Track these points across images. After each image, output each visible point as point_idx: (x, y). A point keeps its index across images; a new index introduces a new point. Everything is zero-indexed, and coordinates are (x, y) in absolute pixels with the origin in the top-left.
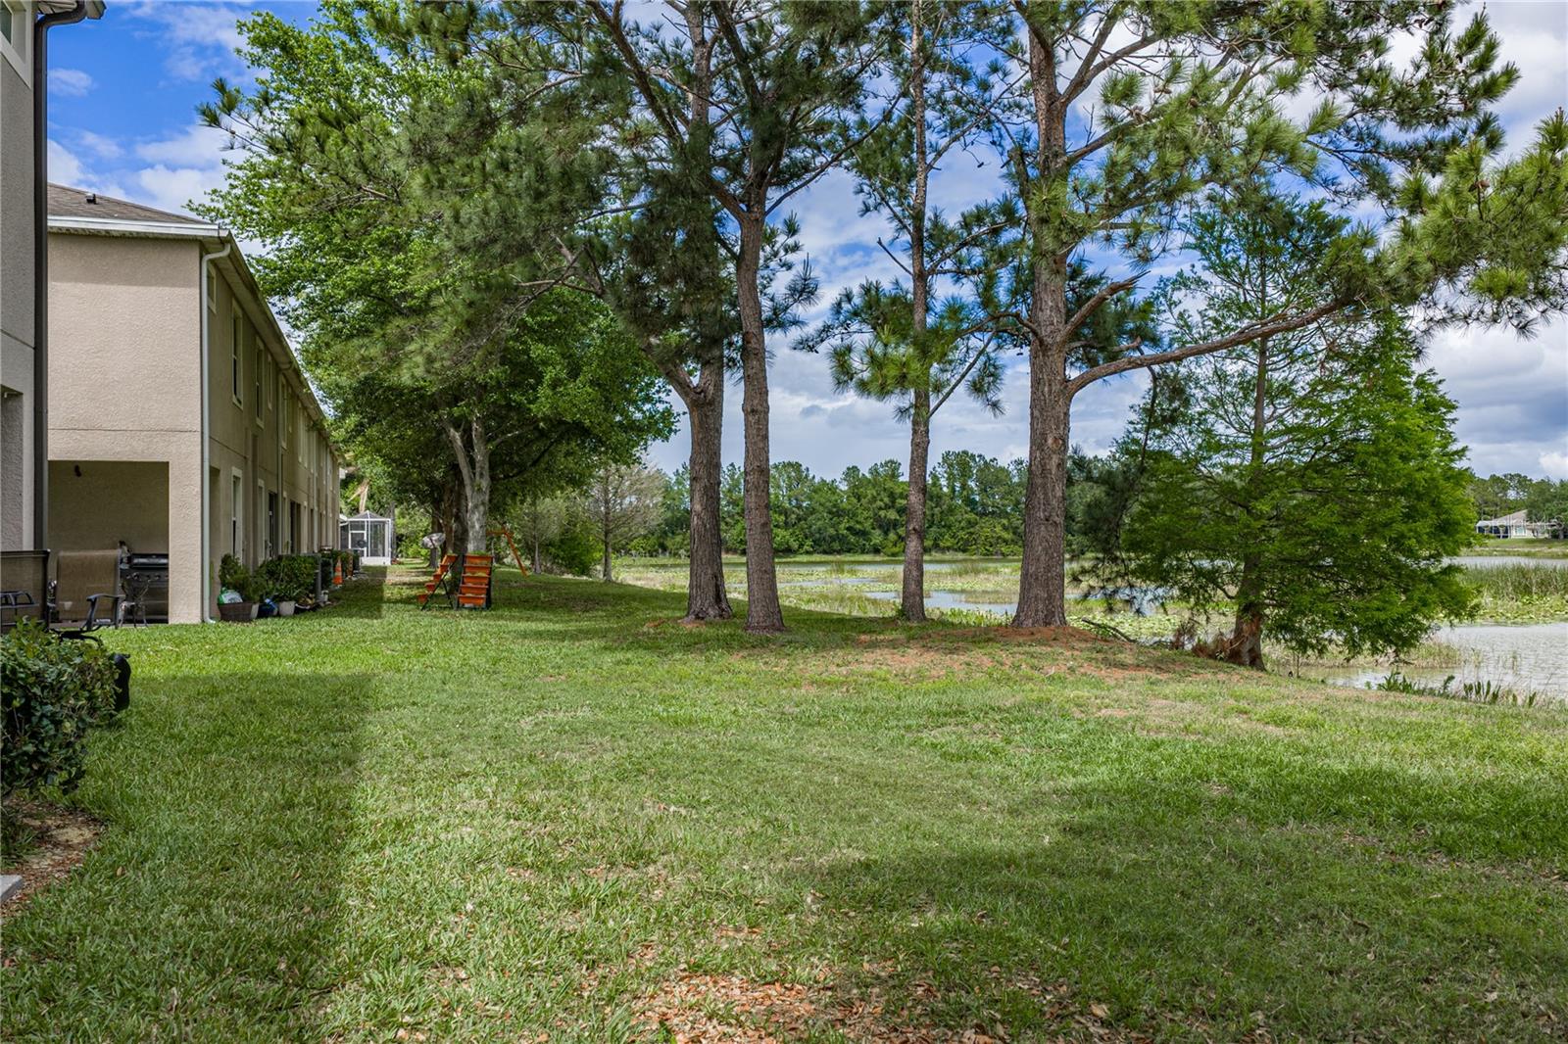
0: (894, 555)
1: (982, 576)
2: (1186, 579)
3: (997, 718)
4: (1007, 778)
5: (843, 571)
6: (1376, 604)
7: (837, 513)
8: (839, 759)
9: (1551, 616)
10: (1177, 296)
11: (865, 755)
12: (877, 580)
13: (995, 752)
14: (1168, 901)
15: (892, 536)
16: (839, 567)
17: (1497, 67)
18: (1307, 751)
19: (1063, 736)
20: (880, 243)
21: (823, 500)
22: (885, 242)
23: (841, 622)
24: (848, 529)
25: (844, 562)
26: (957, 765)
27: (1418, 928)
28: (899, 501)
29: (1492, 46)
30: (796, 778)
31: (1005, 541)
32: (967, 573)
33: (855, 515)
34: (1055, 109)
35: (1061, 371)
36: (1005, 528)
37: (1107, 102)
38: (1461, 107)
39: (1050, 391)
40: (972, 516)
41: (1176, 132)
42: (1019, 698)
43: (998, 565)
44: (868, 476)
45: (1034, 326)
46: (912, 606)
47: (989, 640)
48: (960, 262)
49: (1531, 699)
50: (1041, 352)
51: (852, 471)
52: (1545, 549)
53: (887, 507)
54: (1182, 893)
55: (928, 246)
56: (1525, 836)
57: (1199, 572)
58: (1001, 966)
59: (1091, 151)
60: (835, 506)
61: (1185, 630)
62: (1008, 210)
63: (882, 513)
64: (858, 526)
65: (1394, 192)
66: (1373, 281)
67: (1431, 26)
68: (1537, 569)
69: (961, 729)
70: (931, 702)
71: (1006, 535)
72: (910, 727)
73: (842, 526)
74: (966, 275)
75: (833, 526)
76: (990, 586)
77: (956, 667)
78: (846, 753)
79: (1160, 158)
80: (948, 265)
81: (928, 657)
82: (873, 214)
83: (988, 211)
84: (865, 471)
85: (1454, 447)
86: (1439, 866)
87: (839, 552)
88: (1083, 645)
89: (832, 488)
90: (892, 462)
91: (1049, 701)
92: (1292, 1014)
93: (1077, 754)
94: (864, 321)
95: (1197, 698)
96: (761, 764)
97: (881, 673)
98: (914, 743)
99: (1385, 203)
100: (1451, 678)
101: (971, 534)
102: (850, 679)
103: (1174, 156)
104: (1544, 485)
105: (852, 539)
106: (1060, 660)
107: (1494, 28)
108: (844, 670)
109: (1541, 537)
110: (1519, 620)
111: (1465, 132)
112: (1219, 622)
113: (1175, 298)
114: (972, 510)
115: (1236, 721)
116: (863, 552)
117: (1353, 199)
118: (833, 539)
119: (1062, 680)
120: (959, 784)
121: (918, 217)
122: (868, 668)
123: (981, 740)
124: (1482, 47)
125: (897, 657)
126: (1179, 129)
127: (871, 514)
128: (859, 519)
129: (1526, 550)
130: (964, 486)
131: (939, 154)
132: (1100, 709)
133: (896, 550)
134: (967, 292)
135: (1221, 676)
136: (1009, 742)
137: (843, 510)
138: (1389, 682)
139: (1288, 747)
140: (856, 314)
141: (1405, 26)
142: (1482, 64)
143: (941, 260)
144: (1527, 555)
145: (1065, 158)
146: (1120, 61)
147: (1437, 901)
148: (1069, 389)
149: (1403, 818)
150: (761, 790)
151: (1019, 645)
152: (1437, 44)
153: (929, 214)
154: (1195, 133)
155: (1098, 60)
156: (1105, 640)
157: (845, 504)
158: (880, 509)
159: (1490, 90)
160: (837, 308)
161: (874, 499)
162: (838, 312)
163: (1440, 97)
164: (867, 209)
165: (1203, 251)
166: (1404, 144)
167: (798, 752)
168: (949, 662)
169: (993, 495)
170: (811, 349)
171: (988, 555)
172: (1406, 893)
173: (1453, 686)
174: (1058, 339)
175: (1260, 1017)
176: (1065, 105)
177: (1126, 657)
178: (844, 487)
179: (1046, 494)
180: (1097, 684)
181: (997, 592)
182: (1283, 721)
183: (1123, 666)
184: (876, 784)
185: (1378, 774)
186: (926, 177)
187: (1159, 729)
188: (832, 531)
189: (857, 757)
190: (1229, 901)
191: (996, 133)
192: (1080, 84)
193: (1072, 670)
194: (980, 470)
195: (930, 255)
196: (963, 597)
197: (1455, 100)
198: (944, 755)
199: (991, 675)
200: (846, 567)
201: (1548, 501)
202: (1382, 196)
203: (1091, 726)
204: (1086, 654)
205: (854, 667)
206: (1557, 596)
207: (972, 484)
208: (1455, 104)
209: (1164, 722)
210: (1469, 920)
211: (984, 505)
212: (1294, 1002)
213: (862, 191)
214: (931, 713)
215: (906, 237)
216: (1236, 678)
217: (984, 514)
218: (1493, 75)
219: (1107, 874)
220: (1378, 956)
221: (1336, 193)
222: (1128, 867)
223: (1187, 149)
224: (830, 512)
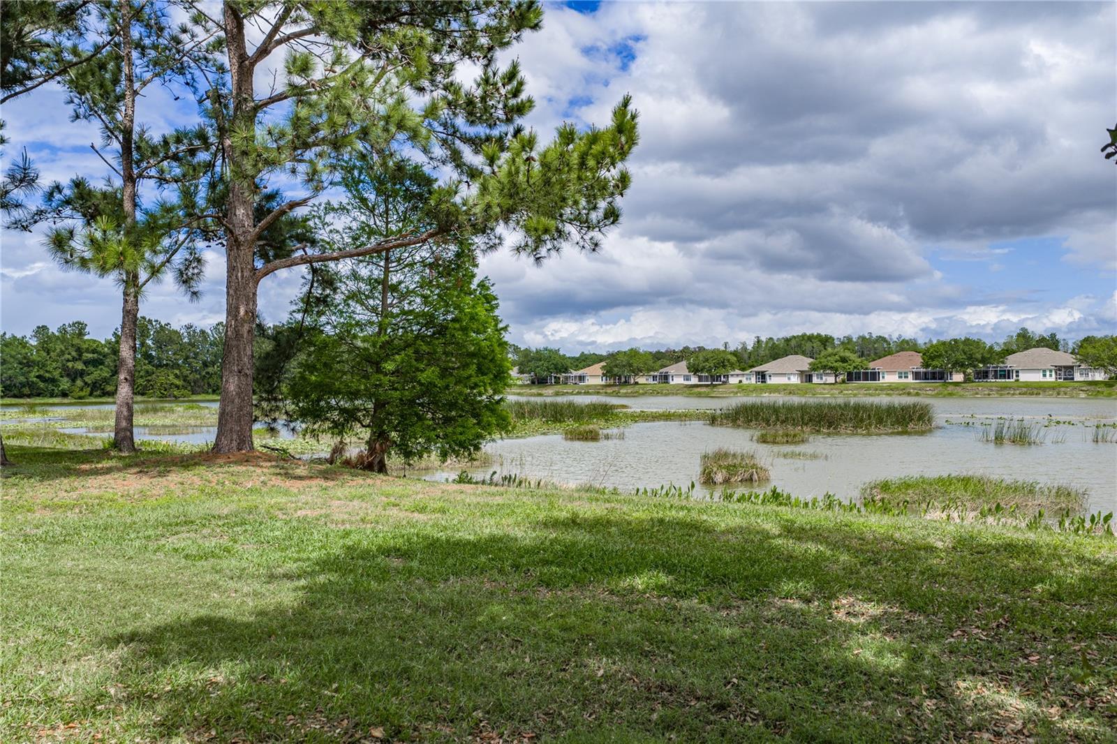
0: (80, 398)
1: (160, 414)
2: (335, 415)
3: (220, 523)
4: (245, 569)
5: (34, 412)
6: (460, 430)
7: (28, 363)
8: (95, 569)
9: (535, 432)
10: (328, 219)
11: (118, 564)
12: (68, 418)
13: (227, 550)
14: (392, 645)
15: (79, 383)
16: (32, 409)
17: (523, 96)
18: (445, 528)
19: (277, 533)
20: (93, 147)
21: (13, 353)
22: (97, 147)
23: (57, 456)
24: (37, 377)
25: (36, 405)
26: (200, 563)
27: (549, 637)
28: (85, 354)
29: (521, 84)
30: (62, 589)
31: (177, 387)
32: (147, 411)
33: (44, 365)
34: (246, 67)
35: (251, 262)
36: (177, 376)
37: (290, 73)
38: (504, 117)
39: (242, 276)
40: (150, 367)
41: (341, 102)
42: (233, 507)
43: (173, 405)
44: (57, 334)
45: (231, 226)
46: (123, 439)
47: (196, 464)
48: (162, 171)
49: (539, 483)
50: (234, 246)
51: (41, 330)
52: (528, 391)
53: (74, 359)
54: (399, 637)
55: (135, 155)
56: (585, 569)
57: (343, 411)
58: (293, 714)
59: (273, 102)
60: (25, 358)
61: (338, 450)
62: (202, 136)
63: (70, 364)
64: (47, 375)
65: (465, 165)
66: (462, 218)
67: (485, 62)
68: (528, 403)
69: (192, 535)
70: (160, 514)
71: (177, 382)
72: (149, 537)
73: (32, 374)
74: (167, 182)
75: (23, 374)
76: (168, 422)
77: (172, 487)
78: (100, 563)
79: (330, 119)
80: (153, 172)
81: (146, 480)
82: (82, 122)
83: (186, 135)
84: (54, 330)
85: (501, 325)
86: (545, 595)
87: (29, 396)
88: (269, 464)
89: (23, 343)
90: (79, 323)
91: (256, 507)
92: (499, 707)
93: (291, 545)
94: (74, 209)
95: (362, 497)
96: (25, 582)
97: (107, 496)
98: (158, 549)
99: (459, 171)
100: (495, 473)
101: (149, 381)
102: (82, 502)
103: (340, 119)
104: (527, 352)
105: (42, 385)
106: (256, 476)
107: (523, 73)
108: (74, 495)
109: (526, 383)
110: (519, 434)
111: (506, 135)
112: (356, 443)
113: (327, 220)
114: (150, 363)
115: (394, 512)
116: (52, 396)
117: (440, 164)
118: (23, 385)
119: (258, 491)
120: (208, 578)
121: (127, 133)
122: (96, 492)
123: (214, 542)
124: (515, 83)
125: (119, 481)
126: (344, 101)
127: (59, 364)
128: (48, 369)
129: (518, 391)
130: (143, 344)
131: (144, 84)
132: (295, 511)
133: (82, 394)
134: (171, 195)
135: (369, 481)
136: (236, 542)
137: (33, 362)
138: (460, 478)
139: (432, 526)
140: (68, 202)
141: (470, 57)
142: (516, 93)
143: (146, 168)
144: (519, 394)
145: (252, 104)
146: (292, 41)
147: (553, 618)
148: (256, 276)
149: (516, 567)
150: (31, 604)
151: (221, 466)
152: (491, 74)
153: (136, 129)
154: (354, 104)
155: (277, 37)
156: (283, 460)
157: (34, 356)
158: (68, 361)
159: (520, 110)
160: (50, 196)
161: (62, 353)
162: (50, 200)
163: (492, 108)
164: (77, 117)
165: (347, 186)
166: (472, 135)
167: (54, 567)
168: (165, 483)
169: (167, 351)
170: (25, 228)
171: (163, 397)
172: (535, 615)
173: (496, 477)
174: (249, 238)
175: (480, 714)
176: (253, 64)
177: (301, 471)
178: (34, 342)
179: (239, 353)
180: (286, 493)
181: (173, 426)
182: (422, 510)
183: (300, 478)
184: (136, 586)
185: (493, 539)
186: (133, 101)
187: (343, 522)
188: (22, 379)
189: (110, 566)
190: (432, 638)
191: (189, 76)
192: (264, 51)
193: (264, 483)
194: (158, 332)
195: (138, 163)
196: (147, 430)
197: (501, 112)
198: (187, 557)
199: (202, 491)
200: (38, 409)
201: (530, 361)
202: (457, 166)
203: (295, 523)
204: (273, 470)
205: (84, 492)
206: (538, 419)
207: (149, 342)
208: (500, 114)
209: (346, 517)
210: (574, 627)
211: (159, 359)
212: (498, 699)
213: (72, 102)
214: (164, 525)
215: (116, 145)
216: (378, 482)
217: (160, 366)
218: (522, 100)
219: (343, 632)
220: (532, 660)
221: (431, 158)
222: (356, 625)
223: (349, 115)
224: (20, 363)
